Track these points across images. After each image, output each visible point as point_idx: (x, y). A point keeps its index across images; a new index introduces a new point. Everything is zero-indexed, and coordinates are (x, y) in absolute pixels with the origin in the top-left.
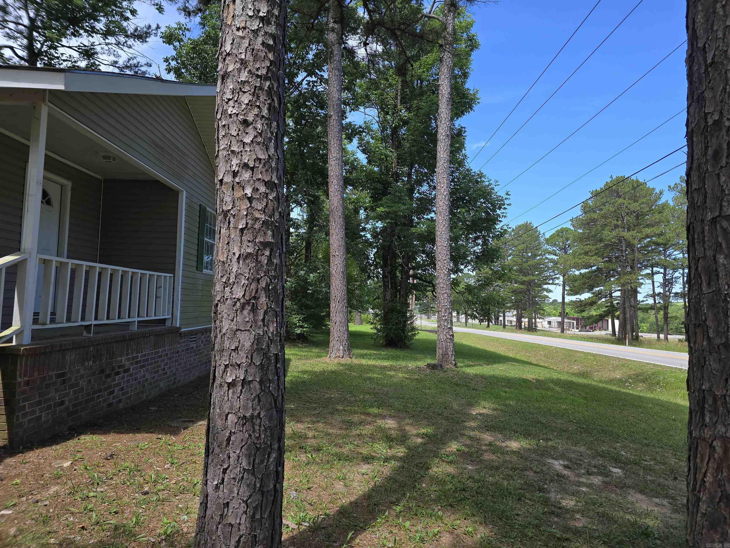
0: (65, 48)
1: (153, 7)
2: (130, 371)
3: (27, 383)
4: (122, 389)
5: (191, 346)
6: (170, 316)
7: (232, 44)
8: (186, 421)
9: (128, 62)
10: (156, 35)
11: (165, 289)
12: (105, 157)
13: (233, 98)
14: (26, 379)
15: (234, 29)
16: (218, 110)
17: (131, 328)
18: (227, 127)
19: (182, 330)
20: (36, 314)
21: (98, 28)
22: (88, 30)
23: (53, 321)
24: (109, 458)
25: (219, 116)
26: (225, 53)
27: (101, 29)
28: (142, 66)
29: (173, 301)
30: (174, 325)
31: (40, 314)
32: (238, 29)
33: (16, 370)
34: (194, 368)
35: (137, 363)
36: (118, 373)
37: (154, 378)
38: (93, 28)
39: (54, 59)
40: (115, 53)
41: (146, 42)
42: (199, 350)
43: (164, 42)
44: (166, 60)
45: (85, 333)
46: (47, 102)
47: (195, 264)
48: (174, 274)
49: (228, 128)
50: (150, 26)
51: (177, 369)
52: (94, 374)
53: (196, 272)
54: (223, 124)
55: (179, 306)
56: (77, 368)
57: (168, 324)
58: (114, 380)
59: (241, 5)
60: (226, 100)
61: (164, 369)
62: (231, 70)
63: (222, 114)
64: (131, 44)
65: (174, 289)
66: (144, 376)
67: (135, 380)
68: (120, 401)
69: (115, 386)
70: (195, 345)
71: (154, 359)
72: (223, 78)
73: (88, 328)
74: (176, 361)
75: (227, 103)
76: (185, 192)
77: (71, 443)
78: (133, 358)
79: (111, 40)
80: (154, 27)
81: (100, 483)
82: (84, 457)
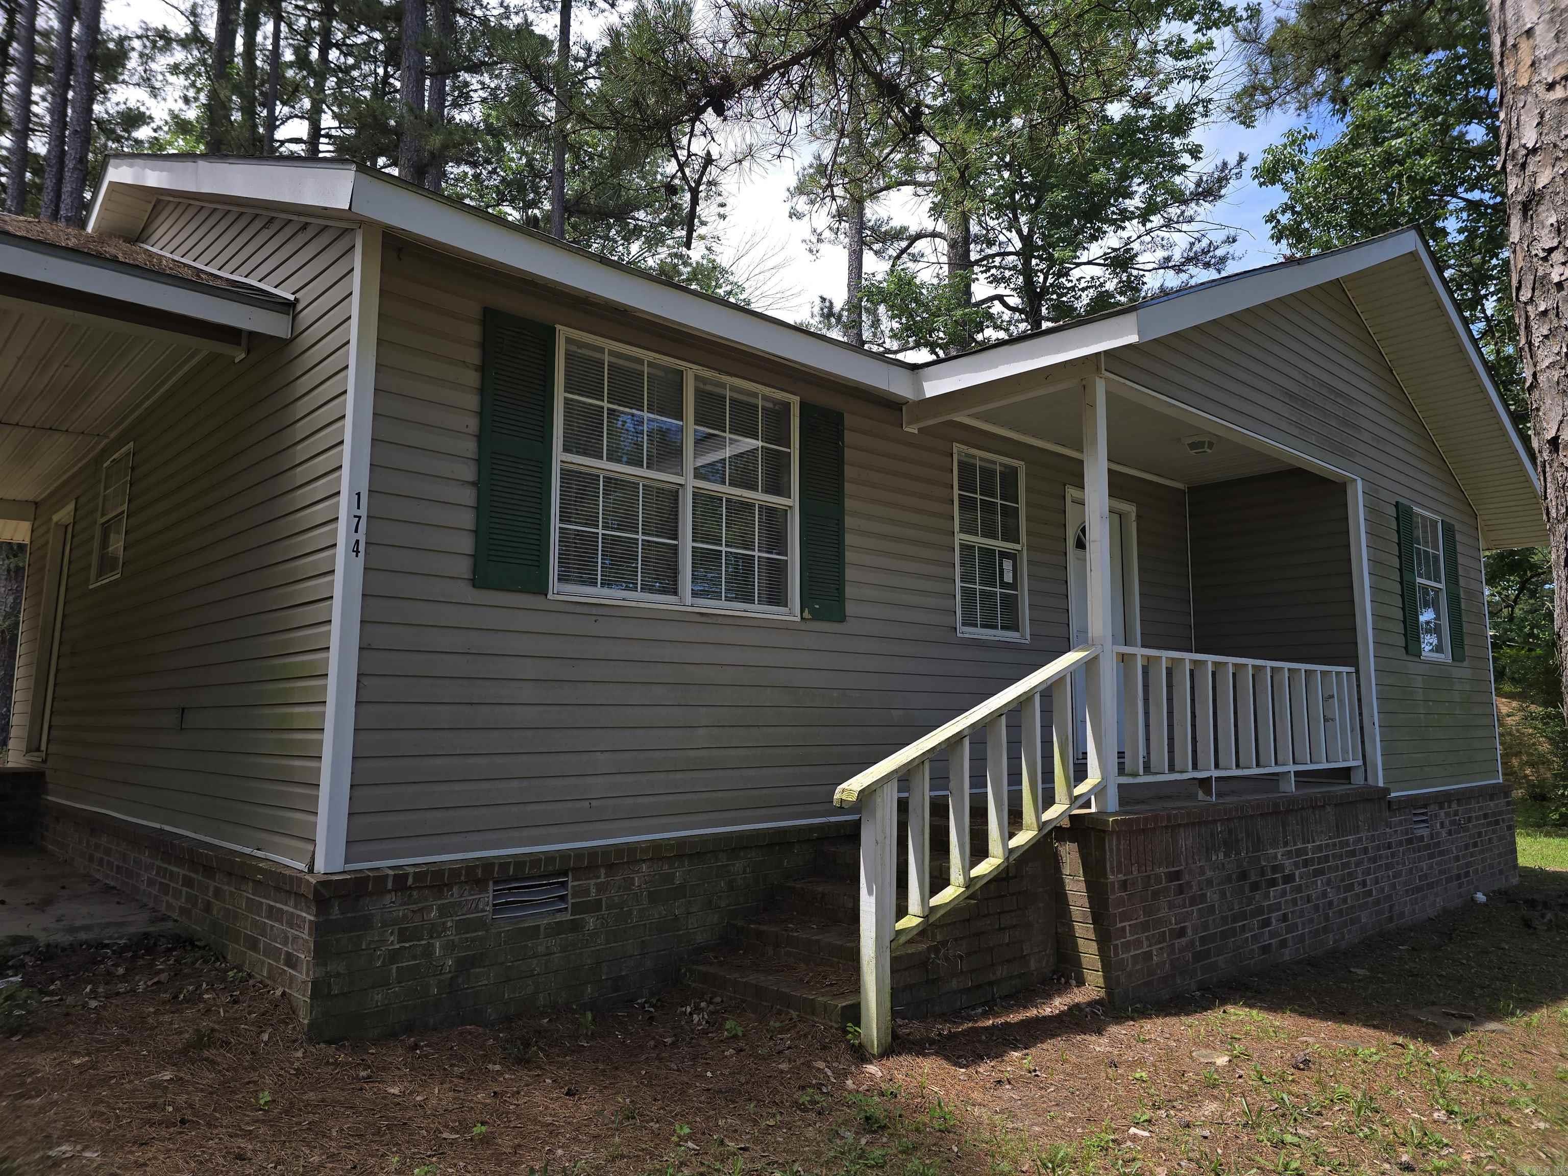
0: (1083, 267)
1: (1233, 123)
2: (1294, 880)
3: (1124, 885)
4: (1285, 918)
5: (1419, 833)
6: (1360, 763)
7: (1538, 124)
8: (1453, 1015)
9: (1191, 249)
10: (1239, 175)
11: (1341, 701)
12: (1193, 446)
13: (1560, 243)
14: (1121, 877)
15: (1539, 89)
16: (1520, 282)
17: (1283, 786)
18: (1552, 315)
19: (1393, 795)
20: (1121, 755)
21: (1132, 209)
22: (1116, 220)
23: (1147, 769)
24: (1302, 1066)
25: (1525, 295)
26: (1524, 152)
27: (1137, 208)
28: (1217, 248)
29: (1362, 728)
30: (1371, 781)
31: (1126, 755)
32: (1551, 87)
33: (1105, 859)
34: (1431, 886)
35: (1306, 863)
36: (1273, 883)
37: (1345, 900)
38: (1123, 212)
39: (1067, 293)
40: (1164, 243)
41: (1220, 197)
42: (1438, 844)
43: (1261, 185)
44: (1271, 218)
45: (1201, 795)
46: (1103, 371)
47: (1401, 641)
48: (1356, 664)
49: (1557, 315)
50: (1225, 164)
51: (1393, 886)
52: (1229, 879)
53: (1405, 657)
54: (1542, 308)
55: (1378, 739)
56: (1198, 864)
57: (1358, 779)
58: (1267, 896)
59: (1548, 30)
60: (1542, 254)
61: (1364, 884)
62: (1547, 182)
63: (1533, 290)
64: (1192, 212)
65: (1360, 700)
66: (1324, 894)
67: (1308, 902)
68: (1283, 944)
69: (1271, 909)
70: (1425, 833)
71: (1341, 857)
72: (1526, 207)
73: (1205, 783)
74: (1388, 867)
75: (1545, 259)
76: (1360, 483)
77: (1214, 1016)
78: (1299, 852)
79: (1156, 220)
80: (1232, 161)
81: (1299, 1118)
82: (1250, 1052)
